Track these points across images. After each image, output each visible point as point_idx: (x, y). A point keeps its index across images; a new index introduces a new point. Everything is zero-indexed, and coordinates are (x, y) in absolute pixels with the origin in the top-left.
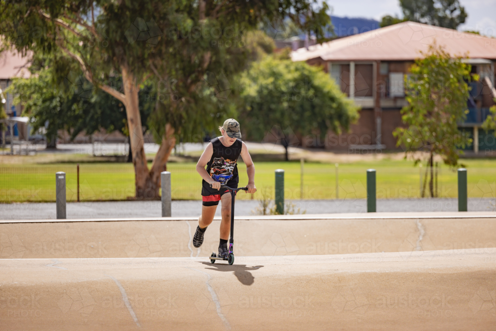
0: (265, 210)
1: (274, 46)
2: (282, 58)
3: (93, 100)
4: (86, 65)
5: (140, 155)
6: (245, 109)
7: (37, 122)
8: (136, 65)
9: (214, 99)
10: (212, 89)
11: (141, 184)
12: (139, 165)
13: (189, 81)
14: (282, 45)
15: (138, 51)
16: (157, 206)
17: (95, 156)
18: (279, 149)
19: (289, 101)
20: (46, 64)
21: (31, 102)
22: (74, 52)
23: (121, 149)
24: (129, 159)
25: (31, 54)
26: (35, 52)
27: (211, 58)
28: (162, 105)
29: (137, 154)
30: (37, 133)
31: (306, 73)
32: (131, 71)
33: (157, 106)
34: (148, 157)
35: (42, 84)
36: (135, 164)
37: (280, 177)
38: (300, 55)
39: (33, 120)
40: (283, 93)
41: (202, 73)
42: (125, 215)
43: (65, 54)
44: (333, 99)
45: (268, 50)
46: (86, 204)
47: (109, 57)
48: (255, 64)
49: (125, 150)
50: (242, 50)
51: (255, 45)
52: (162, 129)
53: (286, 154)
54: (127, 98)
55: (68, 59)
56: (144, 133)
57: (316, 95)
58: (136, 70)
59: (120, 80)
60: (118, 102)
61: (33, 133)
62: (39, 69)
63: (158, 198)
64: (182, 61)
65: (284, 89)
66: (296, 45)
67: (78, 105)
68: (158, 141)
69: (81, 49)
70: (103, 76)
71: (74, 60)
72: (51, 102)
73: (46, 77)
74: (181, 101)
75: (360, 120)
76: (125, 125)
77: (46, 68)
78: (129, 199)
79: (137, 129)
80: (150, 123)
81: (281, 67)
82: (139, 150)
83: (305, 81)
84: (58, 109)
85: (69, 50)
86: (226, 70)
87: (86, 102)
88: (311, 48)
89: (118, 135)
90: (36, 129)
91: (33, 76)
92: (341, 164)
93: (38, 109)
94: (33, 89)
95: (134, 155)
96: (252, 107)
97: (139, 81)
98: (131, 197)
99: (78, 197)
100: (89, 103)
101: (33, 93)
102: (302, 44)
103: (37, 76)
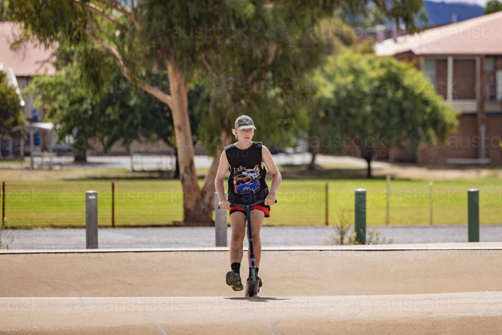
0: (342, 239)
1: (355, 37)
2: (364, 52)
3: (132, 103)
4: (124, 59)
5: (189, 170)
6: (317, 115)
7: (63, 129)
8: (185, 60)
9: (281, 102)
10: (278, 90)
11: (191, 205)
12: (188, 182)
13: (250, 79)
14: (363, 37)
16: (210, 233)
17: (134, 171)
18: (359, 164)
19: (372, 104)
20: (75, 58)
21: (56, 105)
22: (109, 44)
23: (167, 163)
24: (176, 175)
25: (57, 45)
26: (62, 44)
27: (277, 51)
28: (215, 106)
29: (186, 169)
30: (62, 143)
31: (394, 70)
32: (179, 67)
33: (211, 110)
34: (199, 173)
35: (69, 83)
36: (183, 181)
37: (360, 198)
38: (386, 48)
39: (58, 126)
40: (365, 95)
41: (266, 69)
42: (170, 244)
43: (97, 46)
44: (426, 102)
45: (347, 41)
46: (122, 230)
47: (152, 49)
48: (331, 59)
49: (171, 164)
50: (316, 41)
51: (331, 35)
52: (216, 139)
53: (369, 169)
54: (174, 101)
55: (101, 53)
56: (194, 143)
57: (405, 97)
58: (185, 66)
59: (166, 78)
60: (163, 105)
61: (58, 143)
62: (66, 64)
63: (212, 224)
64: (242, 55)
65: (366, 89)
66: (381, 35)
67: (113, 109)
68: (212, 153)
69: (117, 40)
70: (144, 73)
71: (109, 53)
72: (81, 104)
73: (75, 74)
74: (241, 104)
75: (460, 127)
76: (171, 133)
77: (75, 63)
78: (175, 225)
79: (186, 139)
80: (201, 130)
81: (363, 63)
82: (188, 164)
83: (393, 79)
84: (90, 113)
85: (102, 40)
86: (295, 68)
87: (124, 105)
88: (400, 39)
89: (162, 145)
90: (62, 137)
91: (59, 73)
92: (436, 182)
93: (65, 112)
94: (58, 89)
95: (182, 170)
96: (327, 113)
97: (187, 81)
98: (179, 222)
99: (113, 222)
100: (128, 107)
101: (59, 93)
102: (388, 35)
103: (63, 72)
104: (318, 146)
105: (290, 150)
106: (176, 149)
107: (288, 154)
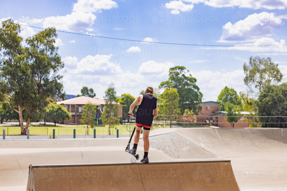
0: (50, 138)
1: (53, 101)
2: (55, 104)
4: (10, 105)
6: (46, 115)
8: (22, 105)
9: (39, 112)
10: (39, 110)
11: (22, 131)
12: (22, 127)
13: (34, 108)
14: (55, 101)
15: (22, 101)
16: (26, 136)
17: (12, 125)
18: (54, 124)
19: (56, 113)
23: (18, 123)
24: (20, 126)
27: (39, 103)
28: (27, 113)
31: (60, 107)
32: (21, 106)
33: (26, 114)
34: (24, 125)
36: (21, 127)
37: (54, 130)
38: (59, 103)
40: (55, 111)
41: (37, 107)
42: (18, 139)
44: (66, 113)
45: (51, 102)
46: (9, 136)
47: (16, 103)
48: (49, 105)
50: (46, 102)
51: (49, 101)
52: (27, 119)
53: (55, 125)
54: (20, 112)
55: (6, 103)
56: (23, 120)
57: (62, 112)
59: (18, 108)
60: (17, 113)
63: (26, 135)
64: (32, 104)
65: (55, 110)
66: (58, 101)
67: (8, 113)
68: (26, 122)
69: (9, 101)
70: (14, 107)
71: (8, 103)
72: (2, 113)
74: (32, 113)
75: (72, 117)
76: (19, 118)
78: (19, 135)
80: (25, 118)
81: (54, 106)
83: (60, 109)
84: (4, 114)
85: (6, 101)
86: (42, 106)
88: (61, 101)
89: (17, 120)
92: (67, 127)
95: (21, 125)
96: (48, 114)
97: (22, 109)
99: (8, 134)
100: (11, 113)
102: (59, 101)
104: (46, 121)
105: (41, 121)
106: (19, 121)
107: (40, 122)
